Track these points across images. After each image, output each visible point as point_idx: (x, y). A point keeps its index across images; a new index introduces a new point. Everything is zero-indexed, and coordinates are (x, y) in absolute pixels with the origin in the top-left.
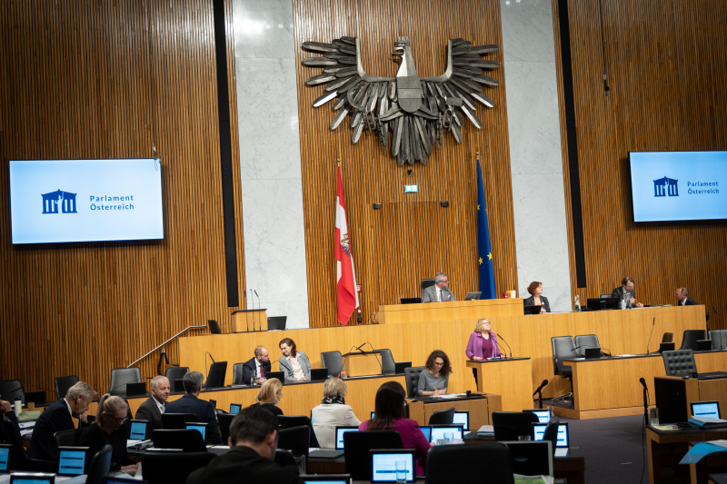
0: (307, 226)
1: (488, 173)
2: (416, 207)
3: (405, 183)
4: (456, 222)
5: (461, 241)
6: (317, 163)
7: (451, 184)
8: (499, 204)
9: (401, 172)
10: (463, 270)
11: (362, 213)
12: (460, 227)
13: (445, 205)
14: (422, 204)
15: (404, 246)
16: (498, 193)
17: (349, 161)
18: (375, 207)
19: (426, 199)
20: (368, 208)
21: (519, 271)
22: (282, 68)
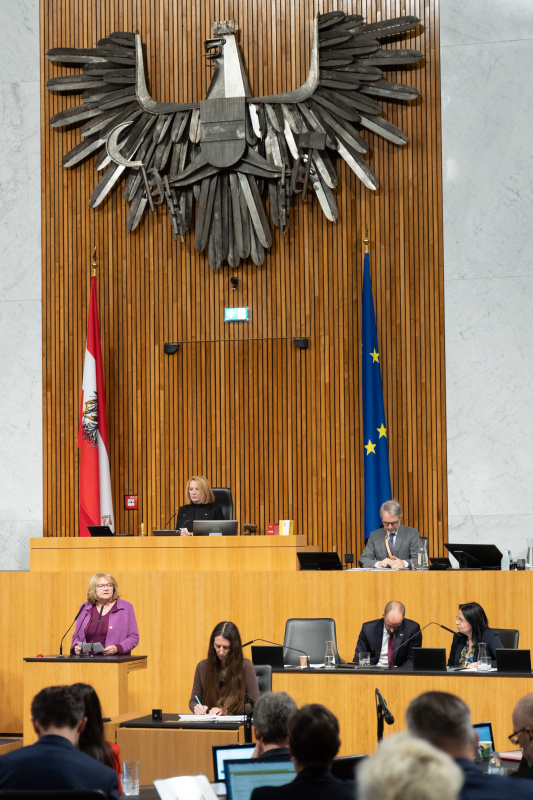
0: (47, 385)
1: (393, 280)
2: (247, 348)
3: (227, 304)
4: (325, 377)
5: (332, 416)
6: (69, 270)
7: (316, 302)
8: (415, 341)
9: (222, 280)
10: (333, 473)
11: (144, 360)
12: (331, 388)
13: (304, 345)
14: (258, 343)
15: (220, 424)
16: (414, 320)
17: (125, 264)
18: (169, 350)
19: (266, 333)
20: (155, 351)
21: (451, 478)
22: (18, 100)
